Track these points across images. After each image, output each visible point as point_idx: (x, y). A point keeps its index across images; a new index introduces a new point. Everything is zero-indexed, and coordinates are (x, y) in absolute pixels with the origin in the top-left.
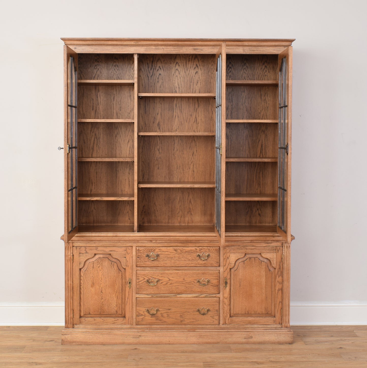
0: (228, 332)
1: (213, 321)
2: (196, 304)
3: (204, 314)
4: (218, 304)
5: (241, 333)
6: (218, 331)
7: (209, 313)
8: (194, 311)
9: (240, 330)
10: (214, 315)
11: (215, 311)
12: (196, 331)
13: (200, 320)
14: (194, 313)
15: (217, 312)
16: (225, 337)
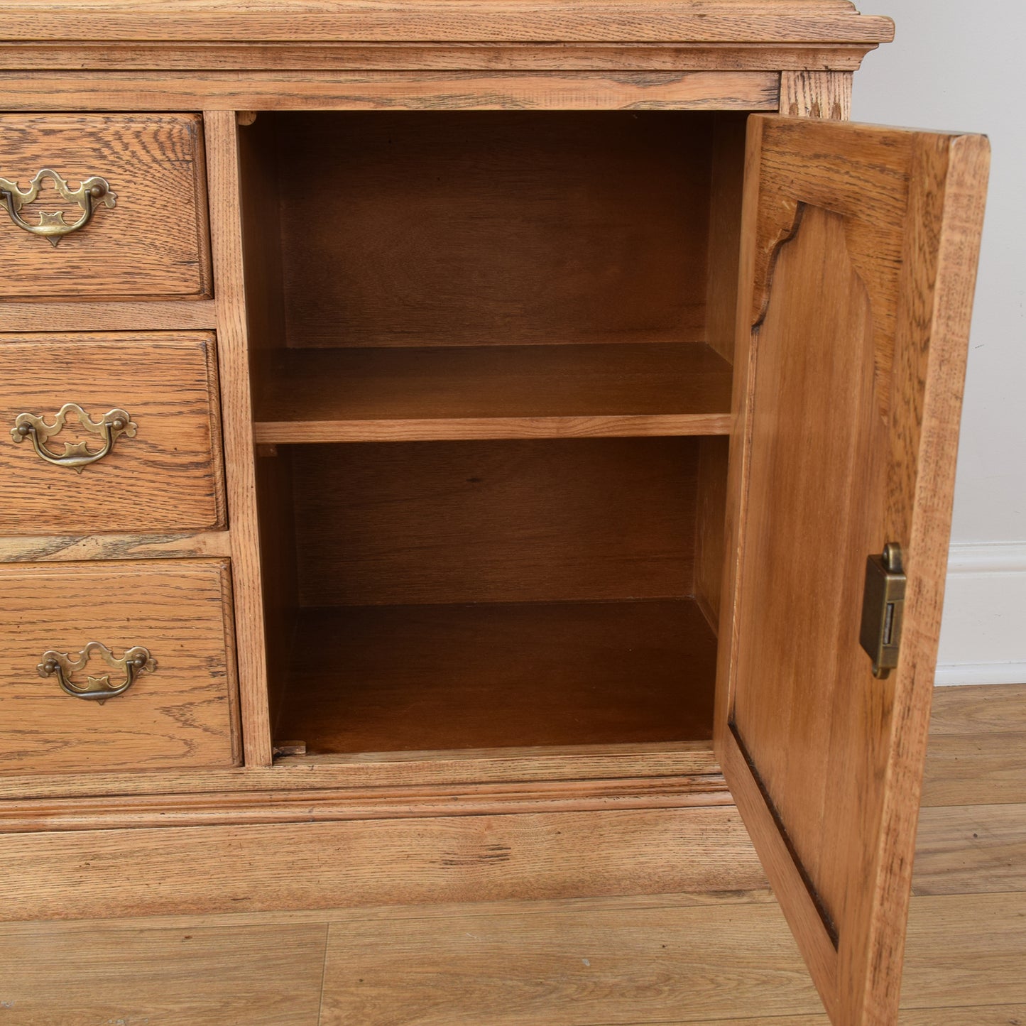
0: (314, 820)
1: (186, 742)
2: (27, 616)
3: (105, 694)
4: (215, 610)
5: (419, 825)
6: (234, 814)
7: (150, 682)
8: (18, 673)
9: (404, 808)
10: (187, 698)
11: (199, 667)
12: (49, 821)
13: (80, 742)
14: (20, 690)
15: (214, 674)
16: (289, 859)
